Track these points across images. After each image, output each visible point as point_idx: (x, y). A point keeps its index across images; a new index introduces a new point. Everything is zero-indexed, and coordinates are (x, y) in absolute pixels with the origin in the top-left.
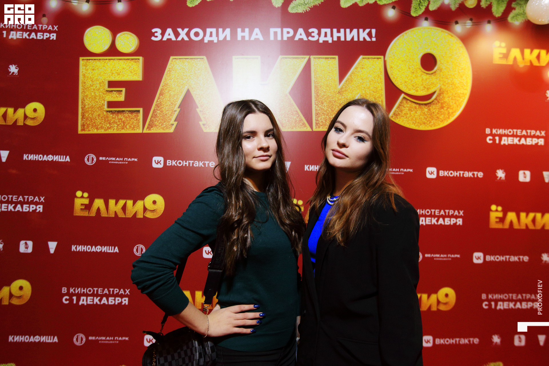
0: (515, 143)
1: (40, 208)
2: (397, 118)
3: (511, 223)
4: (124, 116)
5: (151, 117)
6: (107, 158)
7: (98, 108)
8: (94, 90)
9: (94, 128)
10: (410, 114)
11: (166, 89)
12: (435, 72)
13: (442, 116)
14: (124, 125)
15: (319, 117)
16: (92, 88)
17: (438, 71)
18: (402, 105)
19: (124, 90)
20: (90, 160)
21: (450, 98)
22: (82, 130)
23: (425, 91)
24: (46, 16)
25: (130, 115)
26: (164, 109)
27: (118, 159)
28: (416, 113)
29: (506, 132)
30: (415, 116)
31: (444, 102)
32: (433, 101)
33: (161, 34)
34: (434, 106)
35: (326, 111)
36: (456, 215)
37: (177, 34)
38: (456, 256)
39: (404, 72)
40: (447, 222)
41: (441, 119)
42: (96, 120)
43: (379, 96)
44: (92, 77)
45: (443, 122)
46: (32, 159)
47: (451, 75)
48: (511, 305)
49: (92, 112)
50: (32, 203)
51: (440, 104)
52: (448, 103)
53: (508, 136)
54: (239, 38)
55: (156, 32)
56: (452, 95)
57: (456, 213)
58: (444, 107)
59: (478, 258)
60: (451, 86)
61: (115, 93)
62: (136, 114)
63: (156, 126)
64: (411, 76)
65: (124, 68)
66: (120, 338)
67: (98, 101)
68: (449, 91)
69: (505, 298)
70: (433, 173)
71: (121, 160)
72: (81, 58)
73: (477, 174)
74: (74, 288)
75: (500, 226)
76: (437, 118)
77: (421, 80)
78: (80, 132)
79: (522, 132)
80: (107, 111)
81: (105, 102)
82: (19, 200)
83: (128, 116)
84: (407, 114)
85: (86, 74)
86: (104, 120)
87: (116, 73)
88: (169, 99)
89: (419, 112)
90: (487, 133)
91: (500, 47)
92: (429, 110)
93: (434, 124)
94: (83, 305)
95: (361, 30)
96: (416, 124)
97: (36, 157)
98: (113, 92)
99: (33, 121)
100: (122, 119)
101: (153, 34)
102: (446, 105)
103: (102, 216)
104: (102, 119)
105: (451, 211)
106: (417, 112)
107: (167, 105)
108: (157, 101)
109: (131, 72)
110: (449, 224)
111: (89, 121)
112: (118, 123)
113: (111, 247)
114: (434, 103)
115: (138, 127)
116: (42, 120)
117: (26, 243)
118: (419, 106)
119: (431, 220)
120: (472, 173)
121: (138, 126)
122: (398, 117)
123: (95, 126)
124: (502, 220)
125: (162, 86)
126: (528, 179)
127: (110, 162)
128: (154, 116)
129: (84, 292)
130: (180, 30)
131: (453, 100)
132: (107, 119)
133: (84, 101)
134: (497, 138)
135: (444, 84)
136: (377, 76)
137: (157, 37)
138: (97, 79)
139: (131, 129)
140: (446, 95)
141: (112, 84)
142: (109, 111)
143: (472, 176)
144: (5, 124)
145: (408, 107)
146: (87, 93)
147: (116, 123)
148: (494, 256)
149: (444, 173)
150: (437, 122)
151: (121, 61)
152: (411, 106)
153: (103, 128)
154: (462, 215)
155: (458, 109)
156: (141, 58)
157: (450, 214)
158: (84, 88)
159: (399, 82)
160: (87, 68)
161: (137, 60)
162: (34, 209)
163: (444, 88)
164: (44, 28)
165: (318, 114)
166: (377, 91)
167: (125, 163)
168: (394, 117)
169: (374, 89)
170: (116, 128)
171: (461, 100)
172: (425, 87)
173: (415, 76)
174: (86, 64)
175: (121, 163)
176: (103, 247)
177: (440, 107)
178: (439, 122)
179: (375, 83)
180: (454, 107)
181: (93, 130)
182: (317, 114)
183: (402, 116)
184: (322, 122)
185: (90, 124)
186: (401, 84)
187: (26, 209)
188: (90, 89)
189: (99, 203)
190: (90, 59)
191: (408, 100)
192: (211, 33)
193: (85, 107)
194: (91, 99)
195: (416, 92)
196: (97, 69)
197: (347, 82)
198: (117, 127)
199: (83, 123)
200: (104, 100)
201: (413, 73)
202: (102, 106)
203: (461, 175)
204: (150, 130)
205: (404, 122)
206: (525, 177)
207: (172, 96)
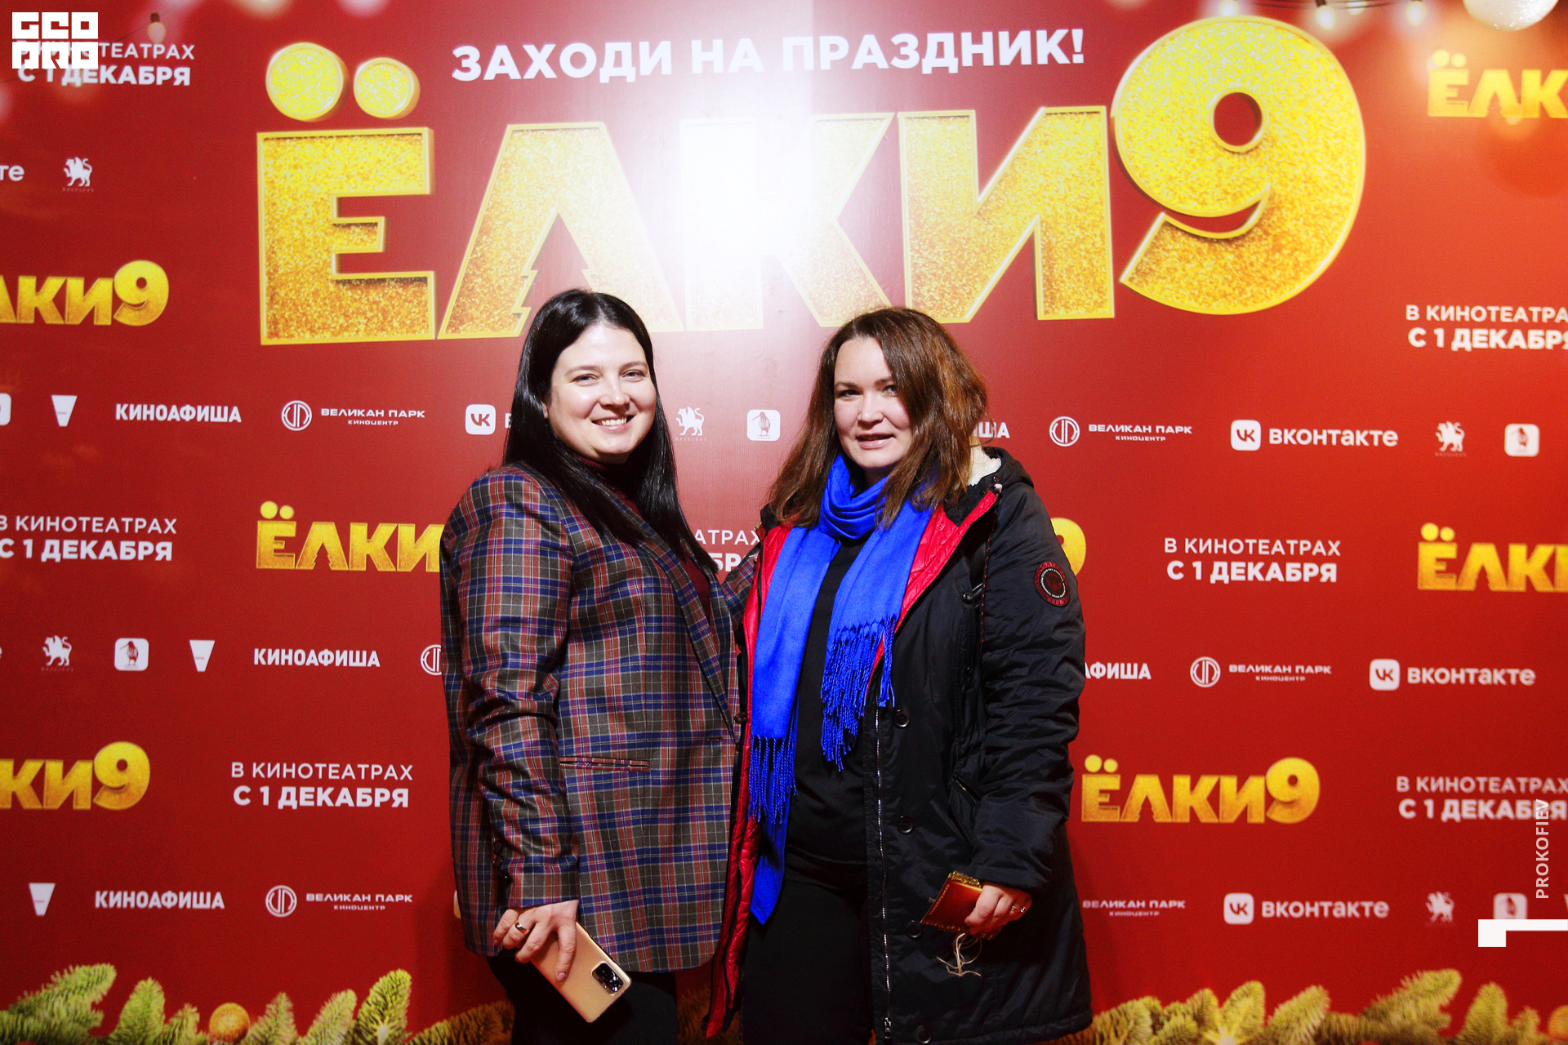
0: (1493, 346)
1: (165, 551)
2: (1147, 282)
3: (1483, 574)
4: (384, 294)
5: (459, 296)
6: (343, 411)
7: (313, 274)
8: (300, 222)
9: (305, 329)
10: (1184, 270)
11: (496, 217)
12: (1256, 148)
13: (1278, 272)
14: (385, 319)
15: (922, 285)
16: (293, 217)
17: (1264, 142)
18: (1161, 245)
19: (381, 221)
20: (296, 416)
21: (1302, 220)
22: (272, 335)
23: (1227, 203)
24: (161, 18)
25: (400, 290)
26: (492, 273)
27: (370, 413)
28: (1201, 265)
29: (1467, 313)
30: (1197, 274)
31: (1284, 232)
32: (1249, 232)
33: (478, 62)
34: (1253, 246)
35: (942, 268)
36: (1319, 554)
37: (523, 61)
38: (1318, 669)
39: (1165, 151)
40: (1293, 573)
41: (1274, 281)
42: (309, 305)
43: (1095, 221)
44: (293, 187)
45: (1279, 291)
46: (139, 418)
47: (1303, 154)
48: (1485, 809)
49: (298, 285)
50: (144, 535)
51: (1270, 239)
52: (1293, 236)
53: (1471, 325)
54: (697, 68)
55: (466, 57)
56: (1307, 212)
57: (1319, 548)
58: (1283, 246)
59: (1384, 675)
60: (1302, 186)
61: (358, 230)
62: (416, 289)
63: (472, 319)
64: (1187, 162)
65: (379, 161)
66: (390, 898)
67: (313, 255)
68: (1299, 200)
69: (1464, 789)
70: (1249, 436)
71: (380, 415)
72: (261, 136)
73: (1380, 437)
74: (263, 765)
75: (1449, 584)
76: (1262, 281)
77: (1215, 172)
78: (265, 340)
79: (1514, 313)
80: (338, 282)
81: (330, 257)
82: (107, 530)
83: (394, 294)
84: (1176, 270)
85: (276, 180)
86: (331, 307)
87: (359, 174)
88: (505, 245)
89: (1209, 264)
90: (1409, 318)
91: (1450, 66)
92: (1240, 256)
93: (1253, 296)
94: (288, 808)
95: (1041, 34)
96: (1200, 300)
97: (149, 412)
98: (353, 228)
99: (137, 313)
100: (380, 302)
101: (457, 63)
102: (1289, 242)
103: (333, 568)
104: (325, 304)
105: (1302, 542)
106: (1204, 265)
107: (501, 262)
108: (474, 249)
109: (401, 172)
110: (1297, 578)
111: (290, 310)
112: (369, 315)
113: (358, 653)
114: (1252, 235)
115: (423, 324)
116: (162, 308)
117: (131, 645)
118: (1210, 245)
119: (1246, 569)
120: (1365, 433)
121: (424, 321)
122: (1149, 279)
123: (307, 322)
124: (1455, 566)
125: (487, 210)
126: (1532, 449)
127: (350, 422)
128: (467, 293)
129: (289, 774)
130: (530, 49)
131: (1309, 226)
132: (338, 304)
133: (273, 256)
134: (1440, 333)
135: (1284, 179)
136: (1089, 165)
137: (467, 70)
138: (307, 192)
139: (405, 331)
140: (1289, 213)
141: (349, 206)
142: (344, 282)
143: (1366, 443)
144: (62, 322)
145: (1177, 250)
146: (282, 232)
147: (364, 313)
148: (1431, 670)
149: (1283, 436)
150: (1263, 291)
151: (371, 142)
152: (1187, 248)
153: (328, 329)
154: (1338, 553)
155: (1325, 251)
156: (425, 131)
157: (1302, 550)
158: (273, 218)
159: (1150, 180)
160: (278, 164)
161: (416, 137)
162: (150, 551)
163: (1283, 193)
164: (156, 54)
165: (919, 278)
166: (1087, 207)
167: (390, 422)
168: (1136, 281)
169: (1078, 201)
170: (362, 327)
171: (1334, 224)
172: (1226, 193)
173: (1198, 160)
174: (276, 152)
175: (379, 423)
176: (338, 652)
177: (1271, 247)
178: (1268, 289)
179: (1082, 183)
180: (1313, 245)
181: (302, 334)
182: (917, 277)
183: (1160, 277)
184: (932, 298)
185: (291, 320)
186: (1158, 186)
187: (128, 553)
188: (288, 220)
189: (323, 534)
190: (285, 139)
191: (1177, 229)
192: (618, 55)
193: (276, 271)
194: (292, 248)
195: (1199, 206)
196: (308, 164)
197: (1003, 184)
198: (366, 325)
199: (274, 315)
200: (328, 251)
201: (1192, 151)
202: (322, 269)
203: (1334, 442)
204: (456, 330)
205: (1167, 292)
206: (1524, 444)
207: (514, 235)
